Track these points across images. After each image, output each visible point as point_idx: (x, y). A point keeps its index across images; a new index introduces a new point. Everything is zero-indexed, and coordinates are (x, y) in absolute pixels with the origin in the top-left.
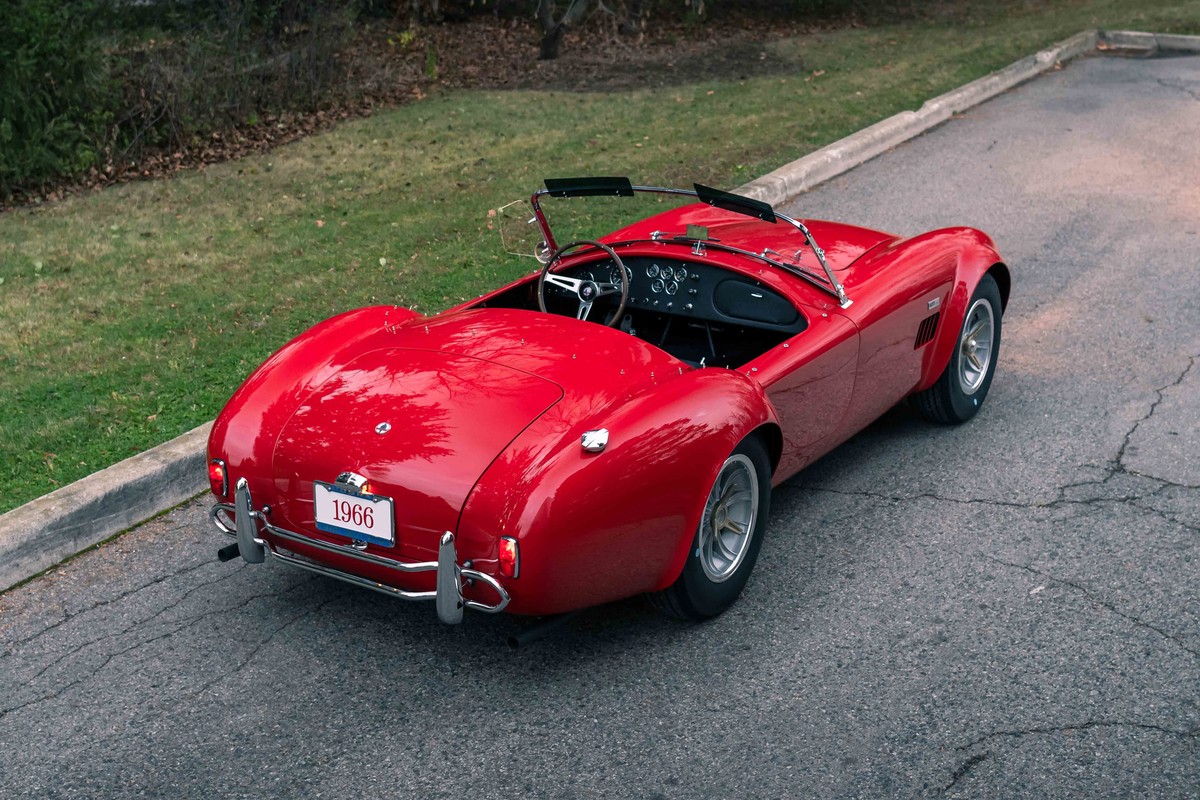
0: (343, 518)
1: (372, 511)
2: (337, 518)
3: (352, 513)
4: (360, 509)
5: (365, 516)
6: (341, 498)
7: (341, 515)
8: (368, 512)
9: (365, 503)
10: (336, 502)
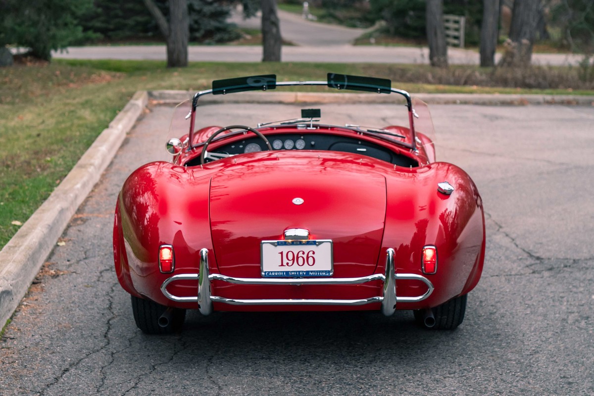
0: (287, 264)
1: (314, 253)
2: (282, 265)
3: (296, 259)
4: (304, 253)
5: (308, 258)
6: (285, 249)
7: (285, 261)
8: (311, 254)
9: (307, 249)
10: (282, 253)
